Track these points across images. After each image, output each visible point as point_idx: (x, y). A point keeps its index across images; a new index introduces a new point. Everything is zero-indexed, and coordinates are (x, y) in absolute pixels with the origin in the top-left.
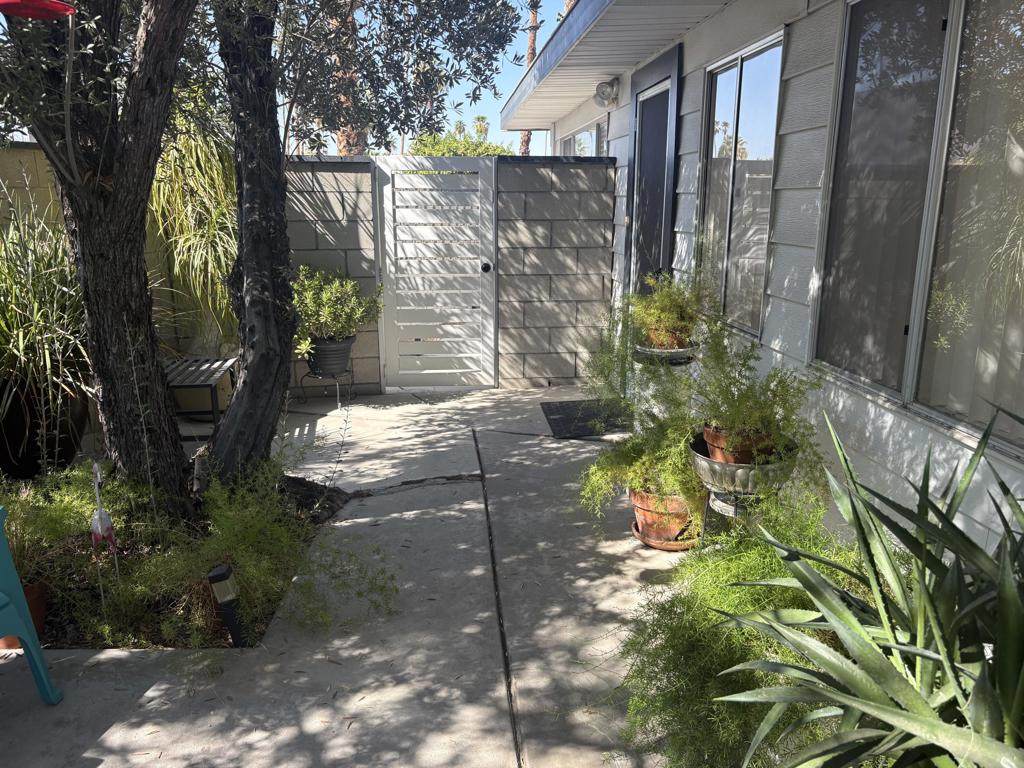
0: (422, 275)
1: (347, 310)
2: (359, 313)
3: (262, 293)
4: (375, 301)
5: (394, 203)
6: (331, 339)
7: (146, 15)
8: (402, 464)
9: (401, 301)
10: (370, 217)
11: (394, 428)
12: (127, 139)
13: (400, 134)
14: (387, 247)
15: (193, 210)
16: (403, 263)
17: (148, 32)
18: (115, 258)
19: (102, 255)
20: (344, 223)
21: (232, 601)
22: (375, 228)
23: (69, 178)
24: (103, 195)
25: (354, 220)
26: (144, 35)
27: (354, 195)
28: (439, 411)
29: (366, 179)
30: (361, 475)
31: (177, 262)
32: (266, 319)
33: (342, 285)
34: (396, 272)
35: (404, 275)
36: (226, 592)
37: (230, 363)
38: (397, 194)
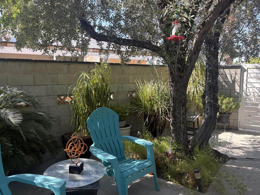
0: (254, 97)
1: (230, 106)
2: (234, 107)
3: (211, 100)
4: (239, 104)
5: (247, 77)
6: (224, 113)
7: (196, 37)
8: (246, 152)
9: (247, 104)
10: (239, 81)
11: (242, 141)
12: (188, 64)
13: (254, 58)
14: (244, 89)
15: (192, 79)
16: (248, 94)
17: (196, 40)
18: (181, 91)
19: (178, 90)
20: (231, 82)
21: (199, 179)
22: (240, 84)
23: (174, 73)
24: (181, 77)
25: (234, 81)
26: (195, 41)
27: (234, 75)
28: (257, 138)
29: (239, 71)
30: (233, 153)
31: (187, 91)
32: (211, 107)
33: (229, 99)
34: (246, 96)
35: (248, 97)
36: (198, 176)
37: (198, 116)
38: (248, 74)
